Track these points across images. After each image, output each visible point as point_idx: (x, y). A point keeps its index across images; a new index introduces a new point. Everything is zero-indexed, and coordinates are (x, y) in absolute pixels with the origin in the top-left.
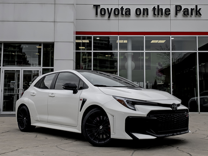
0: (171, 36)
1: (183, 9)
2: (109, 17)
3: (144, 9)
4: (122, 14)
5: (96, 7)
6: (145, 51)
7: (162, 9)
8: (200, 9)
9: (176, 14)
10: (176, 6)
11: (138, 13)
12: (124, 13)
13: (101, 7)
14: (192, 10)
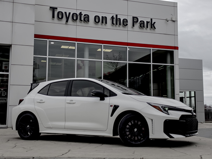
0: (128, 47)
1: (139, 21)
2: (67, 21)
3: (102, 17)
4: (81, 20)
5: (53, 9)
6: (103, 60)
7: (120, 19)
8: (154, 23)
9: (133, 26)
10: (133, 18)
11: (97, 21)
12: (82, 19)
13: (59, 10)
14: (147, 22)
